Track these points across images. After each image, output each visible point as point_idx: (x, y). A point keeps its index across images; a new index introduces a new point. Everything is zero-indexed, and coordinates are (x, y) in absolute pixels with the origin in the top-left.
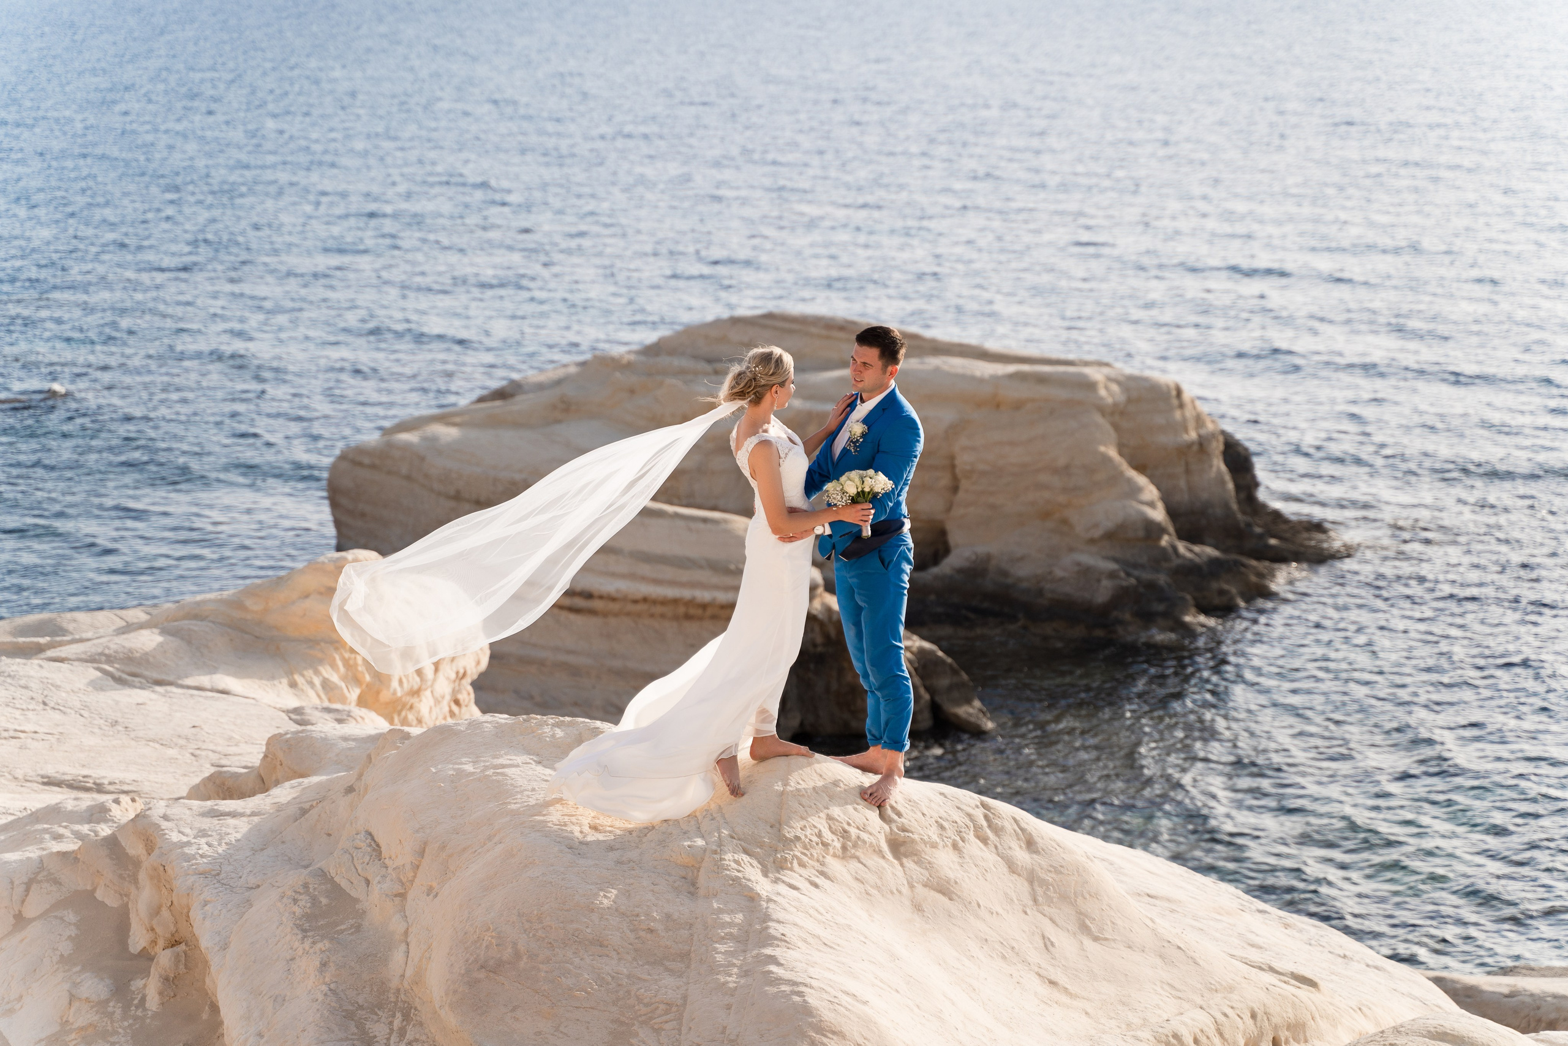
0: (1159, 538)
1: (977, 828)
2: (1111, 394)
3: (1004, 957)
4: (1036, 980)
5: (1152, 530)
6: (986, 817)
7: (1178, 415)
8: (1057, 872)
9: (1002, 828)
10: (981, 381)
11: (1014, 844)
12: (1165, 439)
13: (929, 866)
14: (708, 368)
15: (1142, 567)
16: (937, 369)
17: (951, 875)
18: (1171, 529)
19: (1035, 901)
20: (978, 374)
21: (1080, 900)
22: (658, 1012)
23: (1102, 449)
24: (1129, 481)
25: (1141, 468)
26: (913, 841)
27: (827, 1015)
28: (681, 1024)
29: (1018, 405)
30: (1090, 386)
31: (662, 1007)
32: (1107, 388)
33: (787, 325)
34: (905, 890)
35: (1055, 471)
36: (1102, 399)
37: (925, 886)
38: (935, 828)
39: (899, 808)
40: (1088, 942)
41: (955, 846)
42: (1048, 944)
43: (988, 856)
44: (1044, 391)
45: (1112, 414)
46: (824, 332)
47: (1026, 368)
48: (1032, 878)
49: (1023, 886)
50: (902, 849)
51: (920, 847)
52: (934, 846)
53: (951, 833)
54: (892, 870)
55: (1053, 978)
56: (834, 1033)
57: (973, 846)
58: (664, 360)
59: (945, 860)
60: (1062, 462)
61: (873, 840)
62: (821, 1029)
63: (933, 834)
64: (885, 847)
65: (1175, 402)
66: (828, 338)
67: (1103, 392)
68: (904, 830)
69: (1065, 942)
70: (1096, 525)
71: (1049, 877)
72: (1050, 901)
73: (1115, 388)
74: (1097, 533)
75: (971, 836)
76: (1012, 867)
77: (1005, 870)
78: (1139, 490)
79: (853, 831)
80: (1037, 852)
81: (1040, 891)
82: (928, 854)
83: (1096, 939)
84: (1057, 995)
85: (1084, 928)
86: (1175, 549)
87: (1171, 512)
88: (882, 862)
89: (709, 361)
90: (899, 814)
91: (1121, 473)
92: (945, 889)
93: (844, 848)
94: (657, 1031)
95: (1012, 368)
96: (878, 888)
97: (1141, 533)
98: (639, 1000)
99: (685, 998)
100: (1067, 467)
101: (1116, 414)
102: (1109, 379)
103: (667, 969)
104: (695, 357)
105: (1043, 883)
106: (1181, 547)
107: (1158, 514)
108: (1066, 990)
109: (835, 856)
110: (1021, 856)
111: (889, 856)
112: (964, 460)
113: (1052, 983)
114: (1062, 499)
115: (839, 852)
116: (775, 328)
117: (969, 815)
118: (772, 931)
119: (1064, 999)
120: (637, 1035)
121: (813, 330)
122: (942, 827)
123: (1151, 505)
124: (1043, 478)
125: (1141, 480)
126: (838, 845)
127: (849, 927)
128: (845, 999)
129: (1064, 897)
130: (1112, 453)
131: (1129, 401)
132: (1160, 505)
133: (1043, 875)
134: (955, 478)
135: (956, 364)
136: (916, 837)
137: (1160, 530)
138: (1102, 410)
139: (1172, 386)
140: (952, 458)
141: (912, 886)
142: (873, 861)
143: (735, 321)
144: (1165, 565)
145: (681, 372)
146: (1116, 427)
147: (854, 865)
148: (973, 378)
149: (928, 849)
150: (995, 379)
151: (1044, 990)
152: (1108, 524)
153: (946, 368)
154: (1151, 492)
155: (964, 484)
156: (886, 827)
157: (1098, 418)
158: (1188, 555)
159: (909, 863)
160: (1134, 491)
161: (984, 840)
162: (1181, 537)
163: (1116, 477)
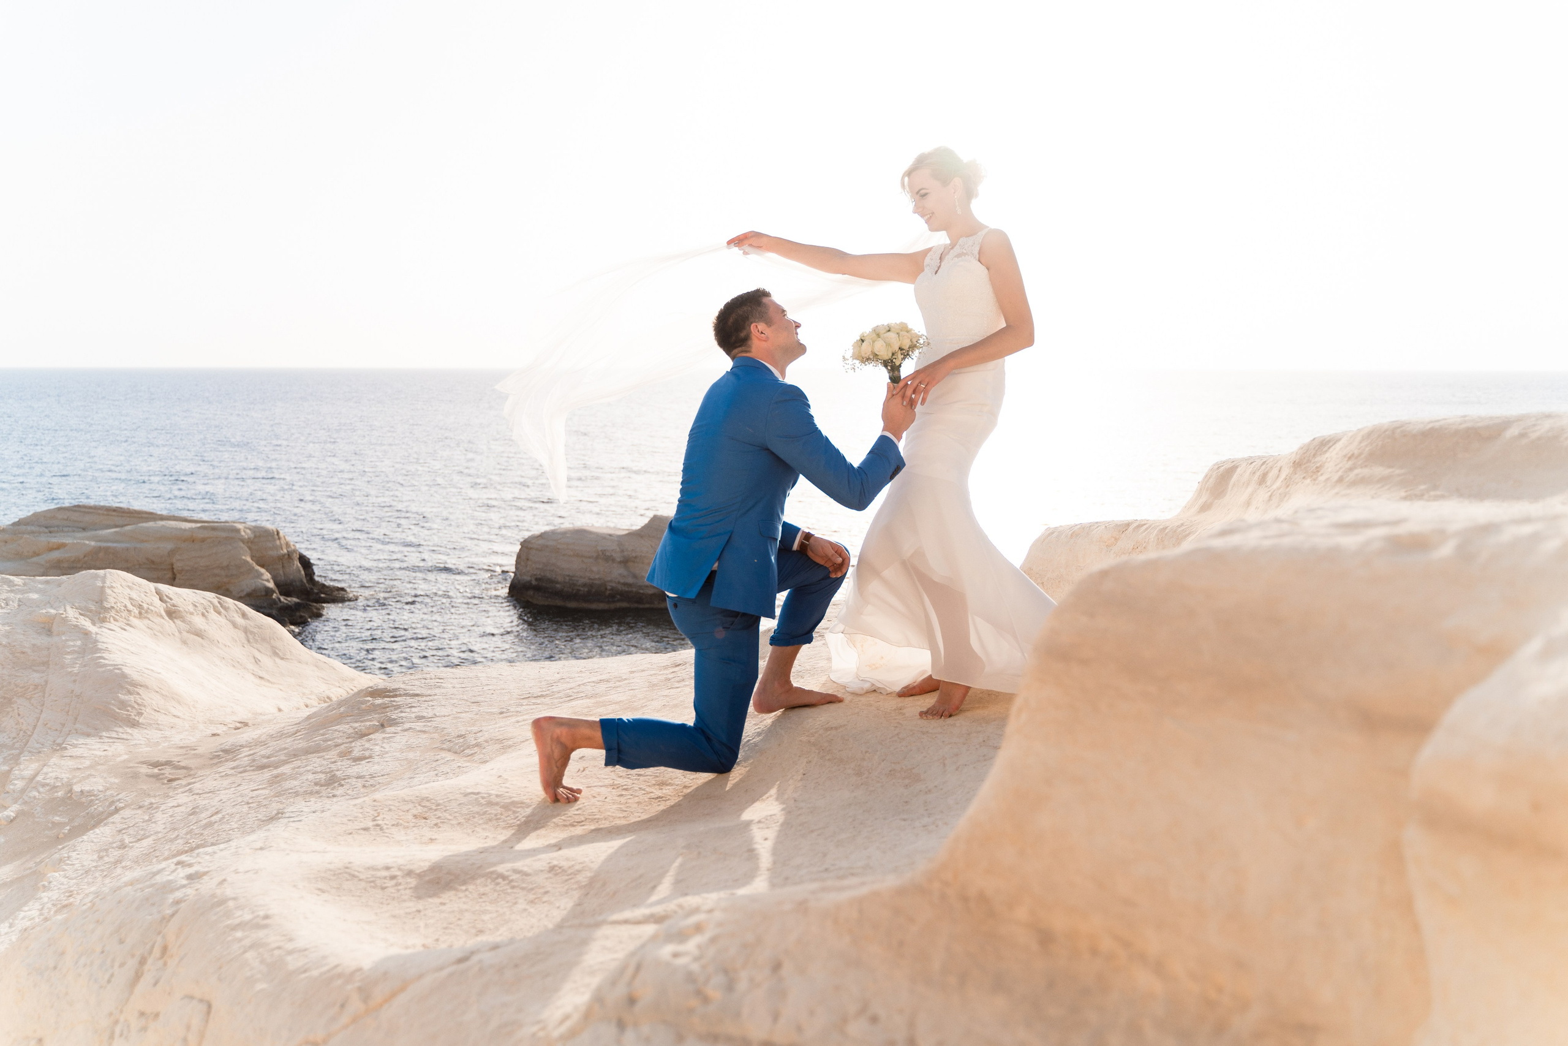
0: (272, 595)
1: (215, 608)
2: (246, 534)
3: (234, 666)
4: (252, 677)
5: (269, 592)
6: (219, 602)
7: (278, 542)
8: (259, 628)
9: (228, 608)
10: (185, 530)
11: (235, 615)
12: (271, 553)
13: (190, 623)
14: (46, 530)
15: (265, 607)
16: (163, 526)
17: (202, 627)
18: (277, 591)
19: (249, 641)
20: (183, 527)
21: (272, 641)
22: (30, 689)
23: (244, 557)
24: (257, 571)
25: (262, 566)
26: (179, 611)
27: (136, 676)
28: (44, 693)
29: (203, 540)
30: (238, 531)
31: (32, 687)
32: (244, 531)
33: (87, 510)
34: (177, 634)
35: (222, 568)
36: (242, 536)
37: (188, 632)
38: (191, 606)
39: (171, 596)
40: (278, 660)
41: (203, 615)
42: (257, 661)
43: (222, 620)
44: (215, 533)
45: (248, 542)
46: (105, 513)
47: (206, 524)
48: (246, 631)
49: (242, 635)
50: (174, 615)
51: (184, 614)
52: (192, 614)
53: (200, 608)
54: (169, 625)
55: (261, 675)
56: (141, 686)
57: (213, 615)
58: (23, 528)
59: (198, 621)
60: (225, 564)
61: (156, 609)
62: (135, 684)
63: (191, 608)
64: (164, 614)
65: (276, 537)
66: (108, 515)
67: (243, 533)
68: (174, 606)
69: (266, 660)
70: (242, 591)
71: (255, 630)
72: (256, 641)
73: (248, 531)
74: (242, 594)
75: (212, 610)
76: (235, 625)
77: (231, 626)
78: (262, 574)
79: (145, 606)
80: (248, 619)
81: (251, 637)
82: (188, 617)
83: (282, 659)
84: (263, 682)
85: (276, 654)
86: (279, 599)
87: (277, 584)
88: (162, 620)
89: (46, 527)
90: (171, 599)
91: (253, 568)
92: (199, 634)
93: (140, 613)
94: (30, 699)
95: (199, 525)
96: (161, 633)
97: (263, 593)
98: (17, 686)
99: (46, 682)
100: (228, 566)
101: (250, 543)
102: (245, 528)
103: (34, 671)
104: (40, 526)
105: (252, 633)
106: (282, 598)
107: (271, 585)
108: (268, 681)
109: (135, 617)
110: (240, 620)
111: (167, 618)
112: (178, 565)
113: (260, 677)
114: (225, 580)
115: (138, 615)
116: (80, 511)
117: (210, 601)
118: (100, 647)
119: (267, 684)
120: (16, 702)
121: (100, 511)
122: (196, 606)
123: (268, 581)
124: (216, 571)
125: (263, 570)
126: (137, 612)
127: (146, 646)
128: (146, 671)
129: (264, 640)
130: (249, 559)
131: (255, 537)
132: (271, 581)
133: (252, 629)
134: (174, 574)
135: (173, 524)
136: (181, 609)
137: (273, 592)
138: (243, 541)
139: (275, 530)
140: (172, 565)
141: (180, 632)
142: (158, 620)
143: (60, 509)
144: (275, 606)
145: (33, 532)
146: (250, 548)
147: (146, 622)
148: (181, 529)
149: (188, 615)
150: (191, 529)
151: (258, 681)
152: (248, 590)
153: (167, 525)
154: (267, 575)
155: (178, 576)
156: (164, 605)
157: (242, 545)
158: (285, 601)
159: (178, 622)
160: (260, 575)
161: (219, 613)
162: (281, 595)
163: (252, 569)
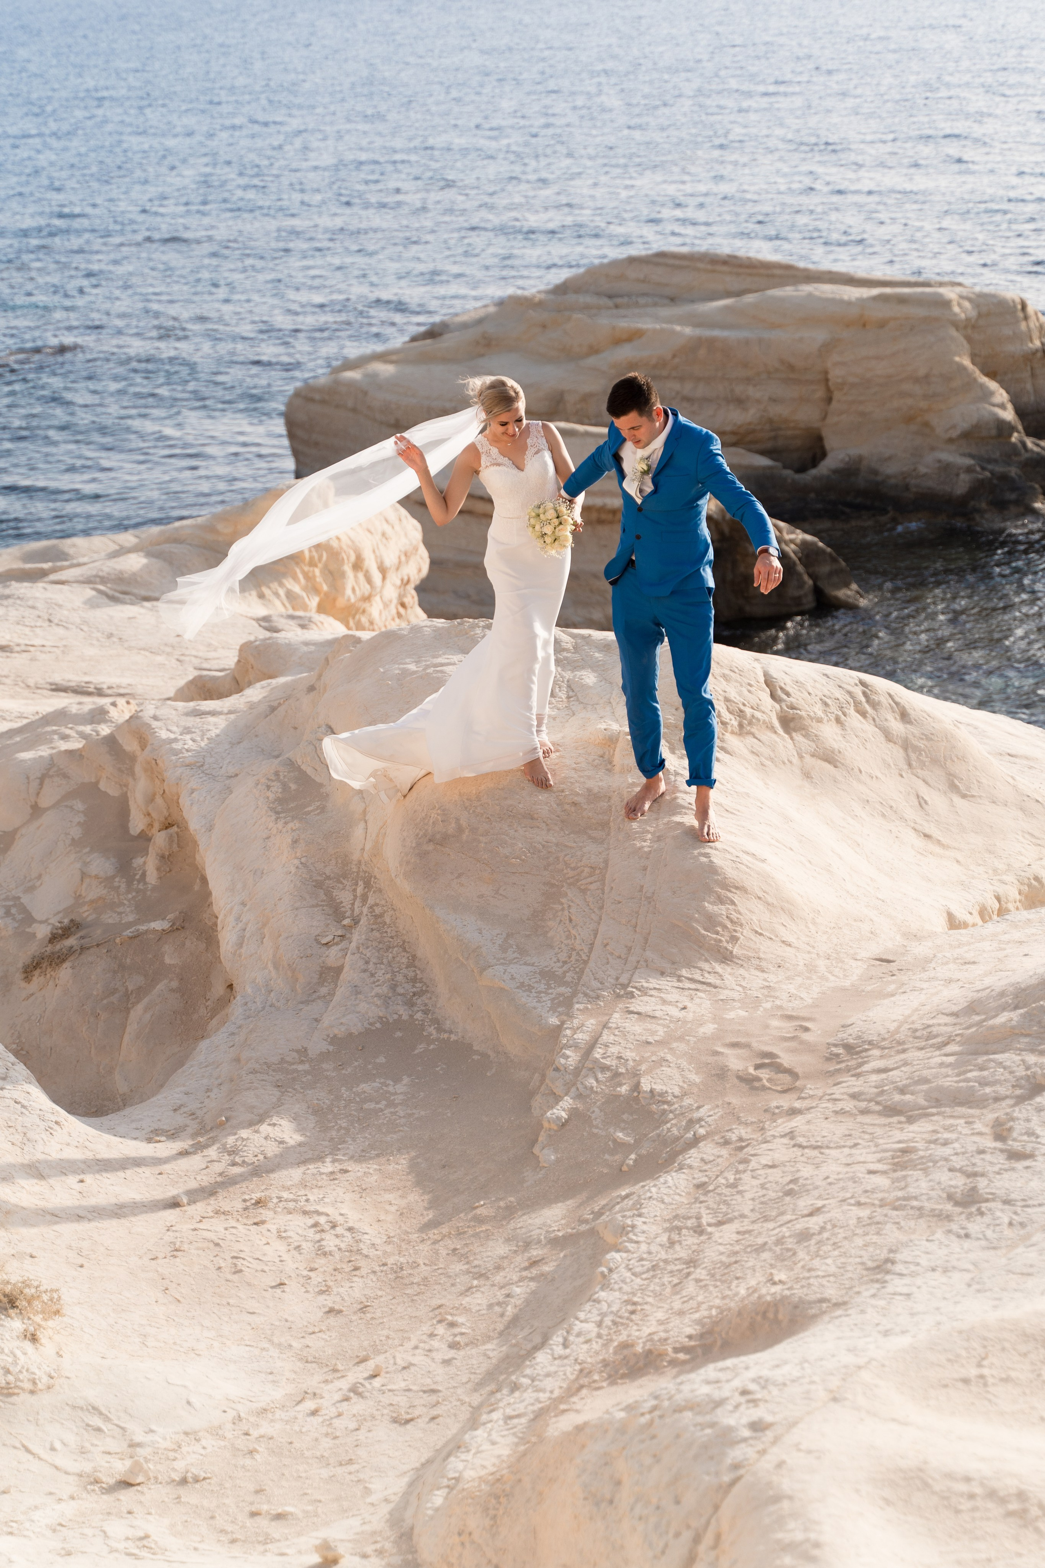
0: (1010, 436)
1: (857, 704)
2: (962, 310)
3: (883, 815)
4: (912, 835)
5: (1003, 429)
6: (864, 693)
7: (1023, 326)
8: (928, 739)
9: (879, 703)
10: (849, 303)
11: (890, 716)
12: (1012, 348)
13: (815, 738)
14: (610, 303)
15: (996, 461)
16: (810, 295)
17: (836, 746)
18: (1020, 427)
19: (910, 765)
20: (846, 297)
21: (949, 763)
22: (585, 874)
23: (957, 359)
24: (982, 386)
25: (992, 375)
26: (801, 717)
27: (731, 872)
28: (604, 884)
29: (882, 324)
30: (946, 304)
31: (587, 870)
32: (959, 305)
33: (677, 262)
34: (796, 760)
35: (917, 380)
36: (955, 315)
37: (813, 756)
38: (819, 705)
39: (788, 688)
40: (957, 799)
41: (838, 720)
42: (922, 803)
43: (866, 728)
44: (905, 310)
45: (966, 327)
46: (709, 267)
47: (888, 290)
48: (906, 745)
49: (899, 753)
50: (792, 725)
51: (808, 722)
52: (819, 720)
53: (834, 708)
54: (783, 743)
55: (927, 831)
56: (737, 888)
57: (854, 719)
58: (571, 298)
59: (829, 733)
60: (922, 372)
61: (765, 717)
62: (725, 886)
63: (818, 710)
64: (776, 724)
65: (1021, 315)
66: (713, 271)
67: (956, 309)
68: (793, 708)
69: (937, 800)
70: (954, 427)
71: (921, 744)
72: (923, 765)
73: (967, 304)
74: (954, 434)
75: (852, 711)
76: (888, 736)
77: (883, 739)
78: (992, 393)
79: (748, 711)
80: (910, 722)
81: (913, 756)
82: (814, 728)
83: (964, 796)
84: (931, 847)
85: (954, 787)
86: (1024, 445)
87: (1020, 412)
88: (774, 736)
89: (610, 297)
90: (788, 694)
91: (975, 380)
92: (830, 758)
93: (741, 726)
94: (584, 891)
95: (875, 291)
96: (771, 759)
97: (994, 432)
98: (567, 865)
99: (606, 862)
100: (927, 376)
101: (969, 328)
102: (962, 297)
103: (590, 837)
104: (598, 294)
105: (916, 749)
106: (1029, 442)
107: (1009, 415)
108: (939, 842)
109: (733, 733)
110: (896, 726)
111: (780, 731)
112: (836, 374)
113: (927, 836)
114: (923, 404)
115: (737, 730)
116: (666, 265)
117: (850, 693)
118: (680, 801)
119: (938, 850)
120: (566, 895)
121: (700, 265)
122: (826, 704)
123: (1002, 406)
124: (907, 387)
125: (993, 385)
126: (735, 723)
127: (748, 795)
128: (745, 858)
129: (935, 761)
130: (967, 362)
131: (980, 315)
132: (1010, 406)
133: (916, 743)
134: (829, 390)
135: (827, 290)
136: (803, 713)
137: (1012, 428)
138: (956, 325)
139: (1018, 300)
140: (826, 373)
141: (801, 757)
142: (767, 736)
143: (632, 260)
144: (1016, 459)
145: (587, 307)
146: (969, 339)
147: (750, 740)
148: (842, 301)
149: (814, 724)
150: (861, 301)
151: (920, 843)
152: (964, 426)
153: (817, 293)
154: (1001, 395)
155: (837, 395)
156: (777, 706)
157: (953, 332)
158: (1036, 449)
159: (797, 737)
160: (987, 394)
161: (863, 714)
162: (1028, 434)
163: (970, 384)
